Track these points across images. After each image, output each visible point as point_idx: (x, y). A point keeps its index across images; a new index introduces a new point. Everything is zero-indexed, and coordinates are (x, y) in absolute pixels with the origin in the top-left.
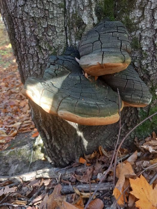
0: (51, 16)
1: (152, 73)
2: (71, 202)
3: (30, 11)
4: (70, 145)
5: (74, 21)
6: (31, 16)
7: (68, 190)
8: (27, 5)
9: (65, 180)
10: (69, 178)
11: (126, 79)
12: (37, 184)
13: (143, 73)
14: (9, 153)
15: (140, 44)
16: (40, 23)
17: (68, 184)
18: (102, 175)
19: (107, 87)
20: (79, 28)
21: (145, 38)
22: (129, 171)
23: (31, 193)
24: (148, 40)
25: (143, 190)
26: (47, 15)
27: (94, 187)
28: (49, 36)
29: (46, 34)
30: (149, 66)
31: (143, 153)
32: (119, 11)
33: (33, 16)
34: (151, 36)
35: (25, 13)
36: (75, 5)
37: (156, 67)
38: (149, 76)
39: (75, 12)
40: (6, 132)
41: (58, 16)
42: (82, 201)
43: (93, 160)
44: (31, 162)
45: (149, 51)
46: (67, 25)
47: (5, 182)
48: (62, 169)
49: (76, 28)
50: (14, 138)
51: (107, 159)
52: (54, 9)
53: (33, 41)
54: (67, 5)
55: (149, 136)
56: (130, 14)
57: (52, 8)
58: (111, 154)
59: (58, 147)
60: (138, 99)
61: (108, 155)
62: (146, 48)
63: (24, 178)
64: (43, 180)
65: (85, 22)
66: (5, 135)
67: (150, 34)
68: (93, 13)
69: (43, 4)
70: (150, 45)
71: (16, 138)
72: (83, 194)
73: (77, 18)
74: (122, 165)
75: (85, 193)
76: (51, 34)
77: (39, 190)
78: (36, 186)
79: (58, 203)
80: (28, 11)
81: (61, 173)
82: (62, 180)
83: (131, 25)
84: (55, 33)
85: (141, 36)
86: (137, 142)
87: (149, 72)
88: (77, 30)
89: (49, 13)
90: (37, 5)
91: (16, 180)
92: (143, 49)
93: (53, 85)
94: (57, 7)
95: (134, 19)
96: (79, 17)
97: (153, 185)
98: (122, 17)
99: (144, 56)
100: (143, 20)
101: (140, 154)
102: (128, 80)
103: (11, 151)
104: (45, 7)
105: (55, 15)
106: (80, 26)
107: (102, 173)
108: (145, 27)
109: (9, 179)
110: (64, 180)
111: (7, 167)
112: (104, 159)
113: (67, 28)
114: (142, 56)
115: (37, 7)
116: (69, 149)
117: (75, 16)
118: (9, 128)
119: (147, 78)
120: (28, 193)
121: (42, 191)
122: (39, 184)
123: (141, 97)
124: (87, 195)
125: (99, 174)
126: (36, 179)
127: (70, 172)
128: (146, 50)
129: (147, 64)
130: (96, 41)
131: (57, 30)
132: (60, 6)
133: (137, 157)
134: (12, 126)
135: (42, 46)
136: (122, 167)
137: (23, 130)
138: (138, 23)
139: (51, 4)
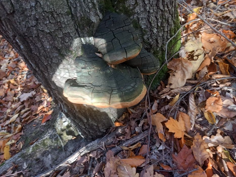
0: (63, 26)
1: (153, 43)
2: (125, 158)
3: (44, 28)
4: (104, 117)
5: (84, 23)
6: (47, 32)
7: (117, 151)
8: (40, 23)
9: (110, 145)
10: (112, 142)
11: (141, 58)
12: (85, 160)
13: (146, 45)
14: (32, 150)
15: (139, 24)
16: (56, 35)
17: (115, 147)
18: (138, 128)
19: (128, 67)
20: (89, 27)
21: (142, 19)
22: (162, 118)
23: (85, 169)
24: (144, 20)
25: (174, 126)
26: (60, 26)
27: (137, 139)
28: (66, 43)
29: (64, 42)
30: (149, 39)
31: (160, 100)
32: (116, 2)
33: (48, 31)
34: (146, 16)
35: (40, 32)
36: (81, 9)
37: (154, 38)
38: (151, 46)
39: (82, 16)
40: (7, 132)
41: (69, 22)
42: (132, 152)
43: (125, 120)
44: (63, 146)
45: (147, 28)
46: (78, 27)
47: (52, 174)
48: (103, 138)
49: (87, 28)
50: (22, 133)
51: (137, 114)
52: (64, 18)
53: (54, 52)
54: (73, 11)
55: (159, 86)
56: (126, 3)
57: (62, 19)
58: (138, 110)
59: (95, 124)
60: (153, 69)
61: (136, 112)
62: (144, 26)
63: (69, 162)
64: (88, 155)
65: (93, 21)
66: (9, 135)
67: (145, 15)
68: (98, 12)
69: (54, 18)
70: (147, 23)
71: (24, 132)
72: (131, 147)
73: (85, 20)
74: (154, 116)
75: (132, 146)
76: (68, 41)
77: (91, 164)
78: (85, 162)
79: (118, 163)
80: (43, 29)
81: (104, 142)
82: (107, 146)
83: (129, 11)
84: (71, 38)
85: (138, 18)
86: (153, 93)
87: (150, 43)
88: (88, 29)
89: (61, 23)
90: (49, 21)
91: (62, 167)
92: (142, 27)
93: (92, 84)
94: (65, 15)
95: (130, 6)
96: (87, 18)
97: (177, 119)
98: (120, 6)
99: (144, 33)
100: (137, 6)
101: (158, 101)
102: (142, 58)
103: (33, 147)
104: (57, 20)
105: (66, 23)
106: (90, 25)
107: (138, 126)
108: (140, 11)
109: (54, 170)
110: (108, 145)
111: (38, 162)
112: (134, 116)
113: (79, 29)
114: (143, 33)
115: (50, 22)
116: (104, 121)
117: (84, 19)
118: (7, 125)
119: (149, 47)
120: (82, 170)
121: (93, 163)
122: (87, 159)
123: (154, 67)
124: (135, 147)
125: (136, 128)
126: (82, 156)
127: (112, 137)
128: (145, 28)
129: (148, 38)
130: (113, 39)
131: (71, 34)
132: (68, 14)
133: (157, 104)
134: (8, 122)
135: (64, 54)
136: (155, 117)
137: (27, 121)
138: (133, 9)
139: (60, 15)
